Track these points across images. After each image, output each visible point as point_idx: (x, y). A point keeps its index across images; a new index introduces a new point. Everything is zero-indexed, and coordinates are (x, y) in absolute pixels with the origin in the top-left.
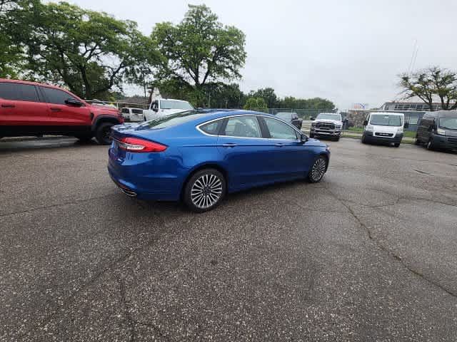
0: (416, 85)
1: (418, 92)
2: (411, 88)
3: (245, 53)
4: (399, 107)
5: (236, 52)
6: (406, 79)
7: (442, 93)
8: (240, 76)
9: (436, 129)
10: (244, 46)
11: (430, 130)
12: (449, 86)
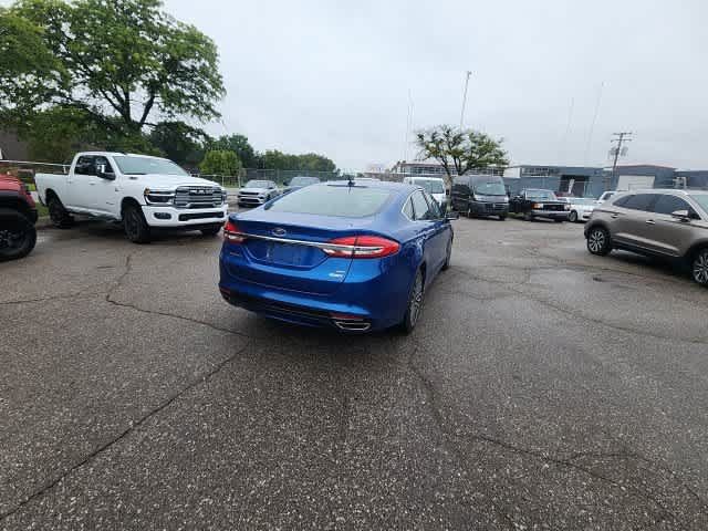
0: (431, 145)
1: (435, 153)
2: (428, 148)
3: (220, 77)
4: (418, 169)
5: (204, 72)
6: (421, 137)
7: (456, 155)
8: (218, 115)
9: (472, 195)
10: (216, 63)
11: (466, 197)
12: (460, 147)
